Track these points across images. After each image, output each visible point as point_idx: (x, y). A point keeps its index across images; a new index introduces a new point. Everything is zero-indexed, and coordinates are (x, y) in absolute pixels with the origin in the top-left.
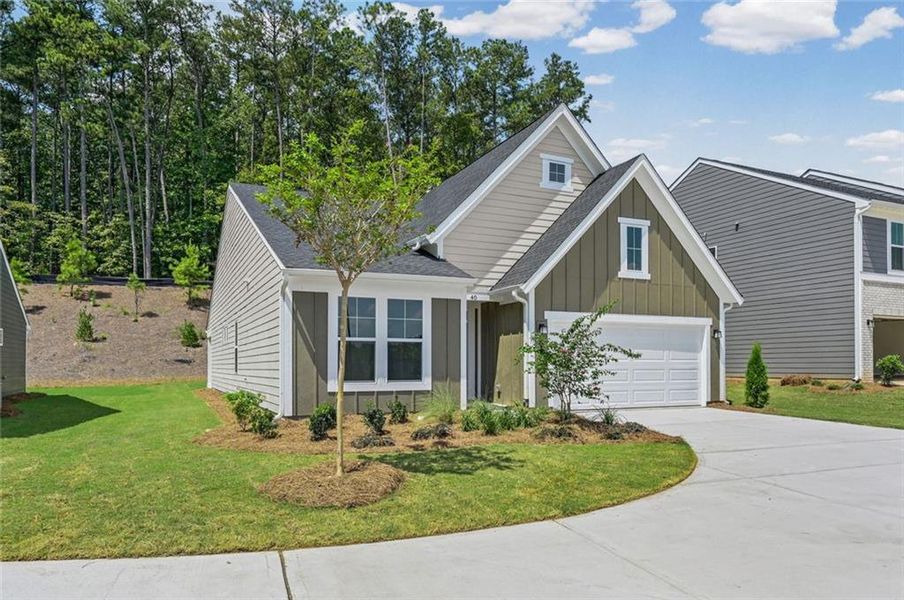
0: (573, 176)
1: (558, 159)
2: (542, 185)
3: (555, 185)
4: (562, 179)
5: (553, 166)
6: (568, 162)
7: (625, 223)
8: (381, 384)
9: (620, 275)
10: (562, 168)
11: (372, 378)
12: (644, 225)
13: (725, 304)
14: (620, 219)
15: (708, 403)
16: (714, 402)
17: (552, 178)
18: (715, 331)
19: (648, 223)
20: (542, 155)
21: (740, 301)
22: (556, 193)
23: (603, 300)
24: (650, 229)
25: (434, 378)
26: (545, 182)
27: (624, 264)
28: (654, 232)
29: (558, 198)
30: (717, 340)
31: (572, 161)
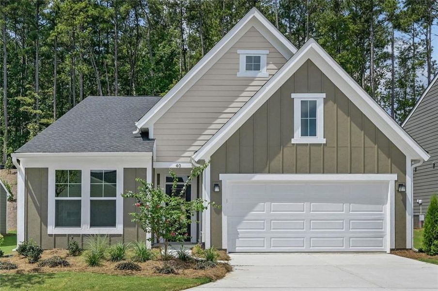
0: (268, 64)
1: (253, 53)
2: (239, 74)
3: (251, 73)
4: (258, 68)
5: (249, 59)
6: (263, 54)
7: (298, 98)
8: (85, 229)
9: (293, 141)
10: (258, 59)
11: (78, 224)
12: (319, 98)
13: (412, 161)
14: (293, 95)
15: (392, 250)
16: (399, 249)
17: (248, 68)
18: (401, 184)
19: (324, 95)
20: (239, 51)
21: (426, 157)
22: (252, 79)
23: (276, 162)
24: (326, 101)
25: (126, 225)
26: (243, 72)
27: (298, 132)
28: (331, 103)
29: (254, 83)
30: (404, 194)
31: (267, 52)
